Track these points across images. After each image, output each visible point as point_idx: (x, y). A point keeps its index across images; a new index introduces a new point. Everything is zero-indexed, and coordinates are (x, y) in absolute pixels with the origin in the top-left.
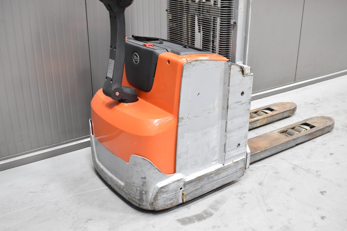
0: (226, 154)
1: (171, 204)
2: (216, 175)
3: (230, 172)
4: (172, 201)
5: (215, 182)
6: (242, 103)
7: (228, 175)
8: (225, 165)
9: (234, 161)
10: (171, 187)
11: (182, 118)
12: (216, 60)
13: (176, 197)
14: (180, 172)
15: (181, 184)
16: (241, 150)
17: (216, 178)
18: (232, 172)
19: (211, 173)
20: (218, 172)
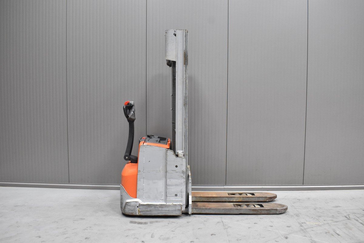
0: (167, 198)
1: (132, 213)
2: (160, 207)
3: (170, 209)
4: (132, 212)
5: (160, 211)
6: (176, 171)
7: (169, 210)
8: (167, 204)
9: (174, 204)
10: (132, 204)
11: (140, 171)
12: (160, 147)
13: (134, 210)
14: (139, 198)
15: (138, 205)
16: (178, 198)
17: (160, 209)
18: (172, 210)
19: (157, 205)
20: (161, 206)
